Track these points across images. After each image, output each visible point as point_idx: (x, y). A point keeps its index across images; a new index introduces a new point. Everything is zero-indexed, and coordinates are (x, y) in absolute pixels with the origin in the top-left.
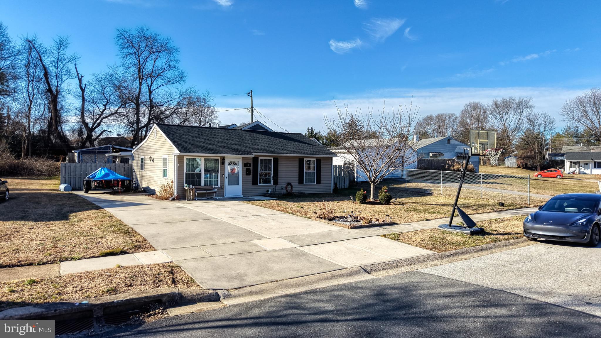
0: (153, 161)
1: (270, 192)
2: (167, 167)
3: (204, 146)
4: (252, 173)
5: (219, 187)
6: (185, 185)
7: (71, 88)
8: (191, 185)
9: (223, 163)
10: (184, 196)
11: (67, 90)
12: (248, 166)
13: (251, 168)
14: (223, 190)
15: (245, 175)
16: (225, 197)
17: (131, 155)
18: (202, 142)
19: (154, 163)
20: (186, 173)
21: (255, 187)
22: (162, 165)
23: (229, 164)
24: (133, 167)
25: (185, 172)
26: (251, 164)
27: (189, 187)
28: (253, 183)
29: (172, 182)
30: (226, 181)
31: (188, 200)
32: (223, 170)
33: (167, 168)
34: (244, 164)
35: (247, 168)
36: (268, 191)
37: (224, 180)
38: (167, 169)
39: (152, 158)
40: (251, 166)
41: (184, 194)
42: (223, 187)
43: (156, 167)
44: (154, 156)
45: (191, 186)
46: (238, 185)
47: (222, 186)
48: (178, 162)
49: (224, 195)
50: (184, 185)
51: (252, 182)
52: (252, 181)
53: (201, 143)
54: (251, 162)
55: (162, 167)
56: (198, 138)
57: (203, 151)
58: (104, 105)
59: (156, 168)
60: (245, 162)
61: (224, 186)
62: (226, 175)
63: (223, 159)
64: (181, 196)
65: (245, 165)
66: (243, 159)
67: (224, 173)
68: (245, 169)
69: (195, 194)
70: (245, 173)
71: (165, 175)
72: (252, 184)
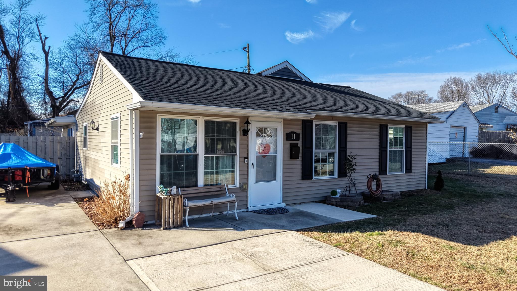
0: (97, 129)
1: (338, 195)
2: (119, 141)
3: (204, 92)
4: (300, 155)
5: (238, 186)
6: (159, 187)
7: (35, 52)
8: (175, 187)
9: (245, 133)
10: (156, 214)
11: (31, 55)
12: (293, 140)
13: (300, 143)
14: (245, 194)
15: (289, 159)
16: (250, 209)
17: (75, 123)
18: (198, 86)
19: (100, 133)
20: (162, 157)
21: (307, 183)
22: (110, 137)
23: (258, 135)
24: (77, 142)
25: (159, 153)
26: (299, 134)
27: (170, 193)
28: (302, 176)
29: (128, 178)
30: (252, 173)
31: (165, 229)
32: (246, 148)
33: (117, 143)
34: (287, 134)
35: (291, 144)
36: (334, 193)
37: (247, 171)
38: (119, 145)
39: (96, 124)
40: (299, 140)
41: (156, 209)
42: (244, 187)
43: (102, 141)
44: (100, 119)
45: (174, 190)
46: (275, 180)
47: (244, 184)
48: (141, 128)
49: (247, 205)
50: (155, 185)
51: (300, 174)
52: (300, 170)
53: (195, 87)
54: (299, 130)
55: (110, 141)
56: (187, 79)
57: (204, 101)
58: (77, 75)
59: (102, 144)
60: (289, 131)
61: (247, 183)
62: (252, 159)
63: (246, 121)
64: (147, 214)
65: (288, 136)
66: (284, 124)
67: (248, 154)
68: (288, 146)
69: (185, 211)
70: (288, 155)
71: (115, 158)
72: (300, 178)
